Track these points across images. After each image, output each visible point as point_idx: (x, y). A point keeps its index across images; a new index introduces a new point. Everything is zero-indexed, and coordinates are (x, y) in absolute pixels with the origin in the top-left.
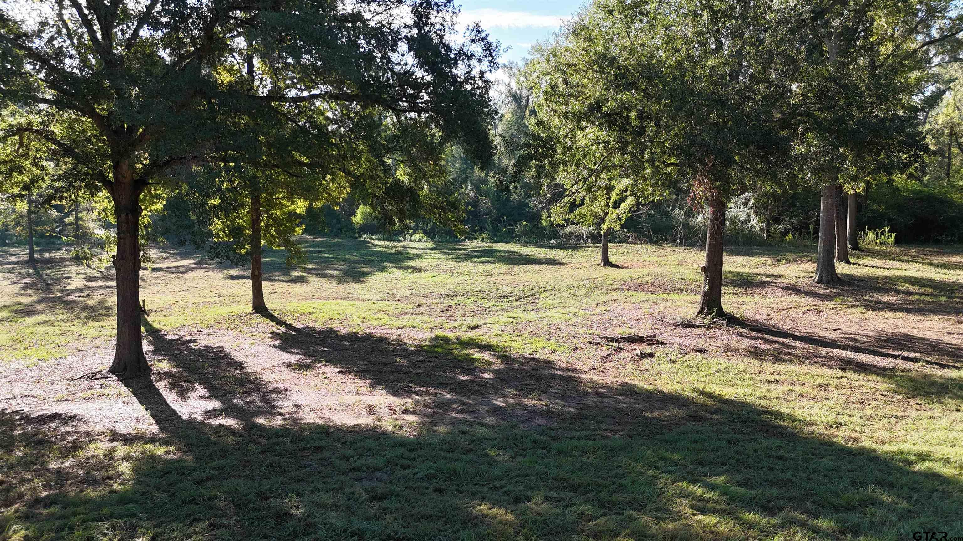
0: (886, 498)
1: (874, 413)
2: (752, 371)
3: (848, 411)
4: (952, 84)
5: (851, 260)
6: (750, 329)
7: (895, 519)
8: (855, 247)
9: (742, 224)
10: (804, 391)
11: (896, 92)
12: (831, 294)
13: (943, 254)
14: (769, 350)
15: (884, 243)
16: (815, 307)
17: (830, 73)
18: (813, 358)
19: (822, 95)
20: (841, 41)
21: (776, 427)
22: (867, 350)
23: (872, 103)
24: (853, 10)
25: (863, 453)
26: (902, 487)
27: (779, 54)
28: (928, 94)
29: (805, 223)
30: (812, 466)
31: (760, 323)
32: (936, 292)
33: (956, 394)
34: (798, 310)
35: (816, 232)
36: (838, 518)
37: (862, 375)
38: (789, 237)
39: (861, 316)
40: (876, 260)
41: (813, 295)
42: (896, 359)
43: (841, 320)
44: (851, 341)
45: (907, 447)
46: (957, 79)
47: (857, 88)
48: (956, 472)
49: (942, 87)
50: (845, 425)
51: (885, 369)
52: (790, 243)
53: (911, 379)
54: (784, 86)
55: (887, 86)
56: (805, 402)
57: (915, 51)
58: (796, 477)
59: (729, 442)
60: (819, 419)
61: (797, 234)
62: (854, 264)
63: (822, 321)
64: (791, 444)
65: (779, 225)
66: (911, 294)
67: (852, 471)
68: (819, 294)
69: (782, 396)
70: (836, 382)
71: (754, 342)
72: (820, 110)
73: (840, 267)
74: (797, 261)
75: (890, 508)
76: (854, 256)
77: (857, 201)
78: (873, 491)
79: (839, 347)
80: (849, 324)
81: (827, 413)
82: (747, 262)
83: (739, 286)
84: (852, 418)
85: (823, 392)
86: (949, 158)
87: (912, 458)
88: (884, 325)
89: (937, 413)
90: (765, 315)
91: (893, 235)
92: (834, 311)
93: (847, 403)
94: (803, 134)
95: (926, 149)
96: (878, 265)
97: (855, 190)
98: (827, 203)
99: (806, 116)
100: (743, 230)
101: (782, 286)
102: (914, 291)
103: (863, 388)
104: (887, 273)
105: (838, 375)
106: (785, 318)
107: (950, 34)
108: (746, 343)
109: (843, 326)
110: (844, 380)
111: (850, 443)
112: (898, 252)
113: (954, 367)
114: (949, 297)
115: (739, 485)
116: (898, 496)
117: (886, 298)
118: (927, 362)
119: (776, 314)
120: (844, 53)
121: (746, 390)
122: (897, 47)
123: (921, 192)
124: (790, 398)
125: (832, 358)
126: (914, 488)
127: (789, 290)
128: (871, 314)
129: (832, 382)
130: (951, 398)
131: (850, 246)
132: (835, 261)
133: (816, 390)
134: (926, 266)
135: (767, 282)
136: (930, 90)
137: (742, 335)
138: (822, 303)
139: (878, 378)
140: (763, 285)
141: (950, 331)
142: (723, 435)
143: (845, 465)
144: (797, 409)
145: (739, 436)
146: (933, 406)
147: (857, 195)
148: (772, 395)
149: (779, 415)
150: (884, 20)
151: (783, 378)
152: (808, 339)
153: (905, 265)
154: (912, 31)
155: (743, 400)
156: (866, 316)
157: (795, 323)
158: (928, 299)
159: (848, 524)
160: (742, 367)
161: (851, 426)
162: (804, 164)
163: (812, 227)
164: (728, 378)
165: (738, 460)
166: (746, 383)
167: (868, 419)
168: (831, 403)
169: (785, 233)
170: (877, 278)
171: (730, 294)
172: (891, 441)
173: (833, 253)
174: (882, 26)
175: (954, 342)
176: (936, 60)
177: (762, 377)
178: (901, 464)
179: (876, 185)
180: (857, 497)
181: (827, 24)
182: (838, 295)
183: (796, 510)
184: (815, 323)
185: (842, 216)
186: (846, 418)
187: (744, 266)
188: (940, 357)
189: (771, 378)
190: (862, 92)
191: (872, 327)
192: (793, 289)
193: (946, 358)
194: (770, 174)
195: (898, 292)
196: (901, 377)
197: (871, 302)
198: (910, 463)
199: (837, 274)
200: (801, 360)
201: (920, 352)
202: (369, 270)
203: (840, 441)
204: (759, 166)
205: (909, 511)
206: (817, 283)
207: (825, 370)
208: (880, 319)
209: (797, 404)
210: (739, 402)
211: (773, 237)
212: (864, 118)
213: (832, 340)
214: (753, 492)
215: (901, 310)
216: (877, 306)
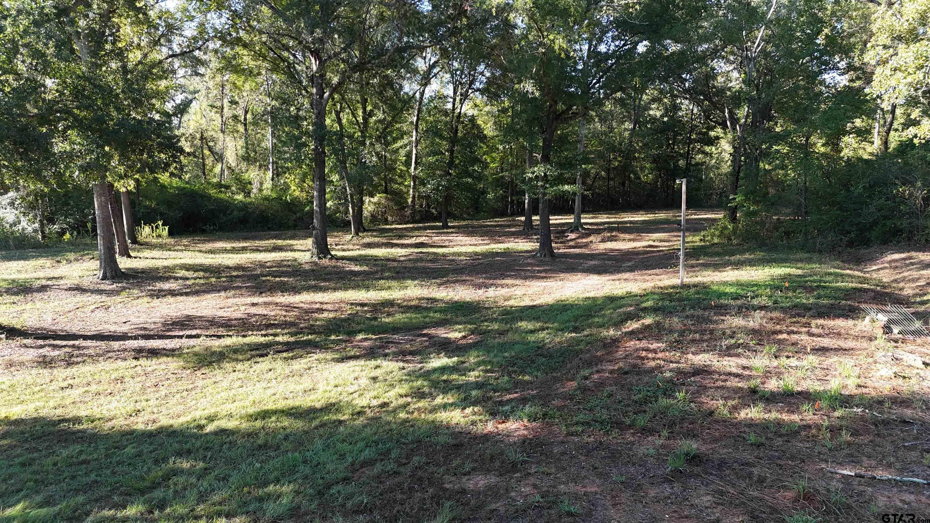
0: (186, 465)
1: (168, 392)
2: (43, 382)
3: (145, 397)
4: (196, 95)
5: (132, 254)
6: (35, 338)
7: (193, 480)
8: (135, 241)
9: (11, 226)
10: (100, 388)
11: (149, 97)
12: (116, 289)
13: (209, 241)
14: (59, 356)
15: (159, 236)
16: (102, 304)
17: (83, 73)
18: (105, 355)
19: (77, 93)
20: (91, 42)
21: (74, 433)
22: (156, 335)
23: (129, 105)
24: (98, 14)
25: (161, 430)
26: (198, 450)
27: (25, 46)
28: (178, 102)
29: (82, 221)
30: (115, 460)
31: (45, 329)
32: (207, 275)
33: (231, 358)
34: (86, 310)
35: (94, 229)
36: (145, 499)
37: (154, 360)
38: (67, 236)
39: (148, 305)
40: (154, 252)
41: (100, 292)
42: (181, 338)
43: (129, 312)
44: (141, 330)
45: (198, 414)
46: (200, 91)
47: (111, 90)
48: (237, 423)
49: (190, 97)
50: (144, 410)
51: (173, 350)
52: (69, 243)
53: (196, 354)
54: (36, 81)
55: (139, 91)
56: (103, 400)
57: (161, 62)
58: (100, 476)
59: (23, 465)
60: (118, 412)
61: (75, 233)
62: (135, 258)
63: (112, 316)
64: (92, 445)
65: (54, 224)
66: (187, 279)
67: (154, 451)
68: (105, 290)
69: (78, 400)
70: (131, 372)
71: (41, 351)
72: (78, 108)
73: (123, 262)
74: (78, 260)
75: (189, 473)
76: (134, 250)
77: (130, 198)
78: (174, 463)
79: (131, 338)
80: (137, 314)
81: (125, 404)
82: (23, 267)
83: (16, 294)
84: (149, 402)
85: (119, 385)
86: (203, 159)
87: (203, 422)
88: (168, 311)
89: (219, 378)
90: (50, 320)
91: (167, 228)
92: (121, 305)
93: (144, 389)
94: (65, 131)
95: (181, 151)
96: (157, 256)
97: (126, 188)
98: (101, 201)
99: (65, 113)
100: (12, 233)
101: (65, 287)
102: (190, 277)
103: (156, 371)
104: (166, 263)
105: (132, 365)
106: (72, 320)
107: (188, 50)
108: (32, 354)
109: (132, 317)
110: (139, 368)
111: (150, 425)
112: (173, 243)
113: (228, 335)
114: (218, 278)
115: (41, 507)
116: (196, 460)
117: (166, 286)
118: (207, 336)
119: (62, 317)
120: (94, 54)
121: (38, 404)
122: (145, 56)
123: (184, 188)
124: (87, 399)
125: (125, 350)
126: (207, 448)
127: (74, 290)
128: (156, 302)
129: (127, 373)
130: (228, 362)
131: (129, 241)
132: (117, 256)
133: (112, 385)
134: (197, 253)
135: (47, 286)
136: (179, 98)
137: (26, 346)
138: (109, 298)
139: (169, 359)
140: (43, 289)
141: (222, 306)
142: (16, 459)
143: (146, 448)
144: (95, 408)
145: (35, 455)
146: (215, 372)
147: (129, 192)
148: (68, 402)
149: (77, 420)
150: (129, 28)
151: (77, 381)
152: (99, 337)
153: (179, 254)
154: (156, 43)
155: (35, 415)
156: (152, 304)
157: (84, 323)
158: (202, 281)
159: (154, 502)
160: (29, 380)
161: (149, 410)
162: (71, 162)
163: (89, 225)
164: (15, 396)
165: (36, 481)
166: (37, 396)
167: (163, 399)
168: (128, 393)
169: (62, 233)
170: (158, 269)
171: (6, 304)
172: (184, 413)
173: (113, 249)
174: (129, 35)
175: (225, 315)
176: (181, 72)
177: (55, 385)
178: (195, 431)
179: (146, 183)
180: (160, 473)
181: (73, 22)
182: (124, 289)
183: (104, 509)
184: (105, 319)
185: (118, 214)
186: (144, 403)
187: (19, 271)
188: (216, 330)
189: (65, 384)
190: (118, 95)
191: (158, 314)
192: (79, 289)
193: (221, 329)
194: (33, 172)
195: (176, 279)
196: (187, 353)
197: (155, 291)
198: (201, 427)
199: (120, 270)
200: (94, 358)
201: (201, 328)
203: (141, 427)
204: (19, 164)
205: (206, 469)
206: (102, 279)
207: (120, 363)
208: (164, 306)
209: (95, 404)
210: (31, 419)
211: (49, 238)
212: (123, 119)
213: (123, 333)
214: (57, 508)
215: (181, 294)
216: (160, 294)
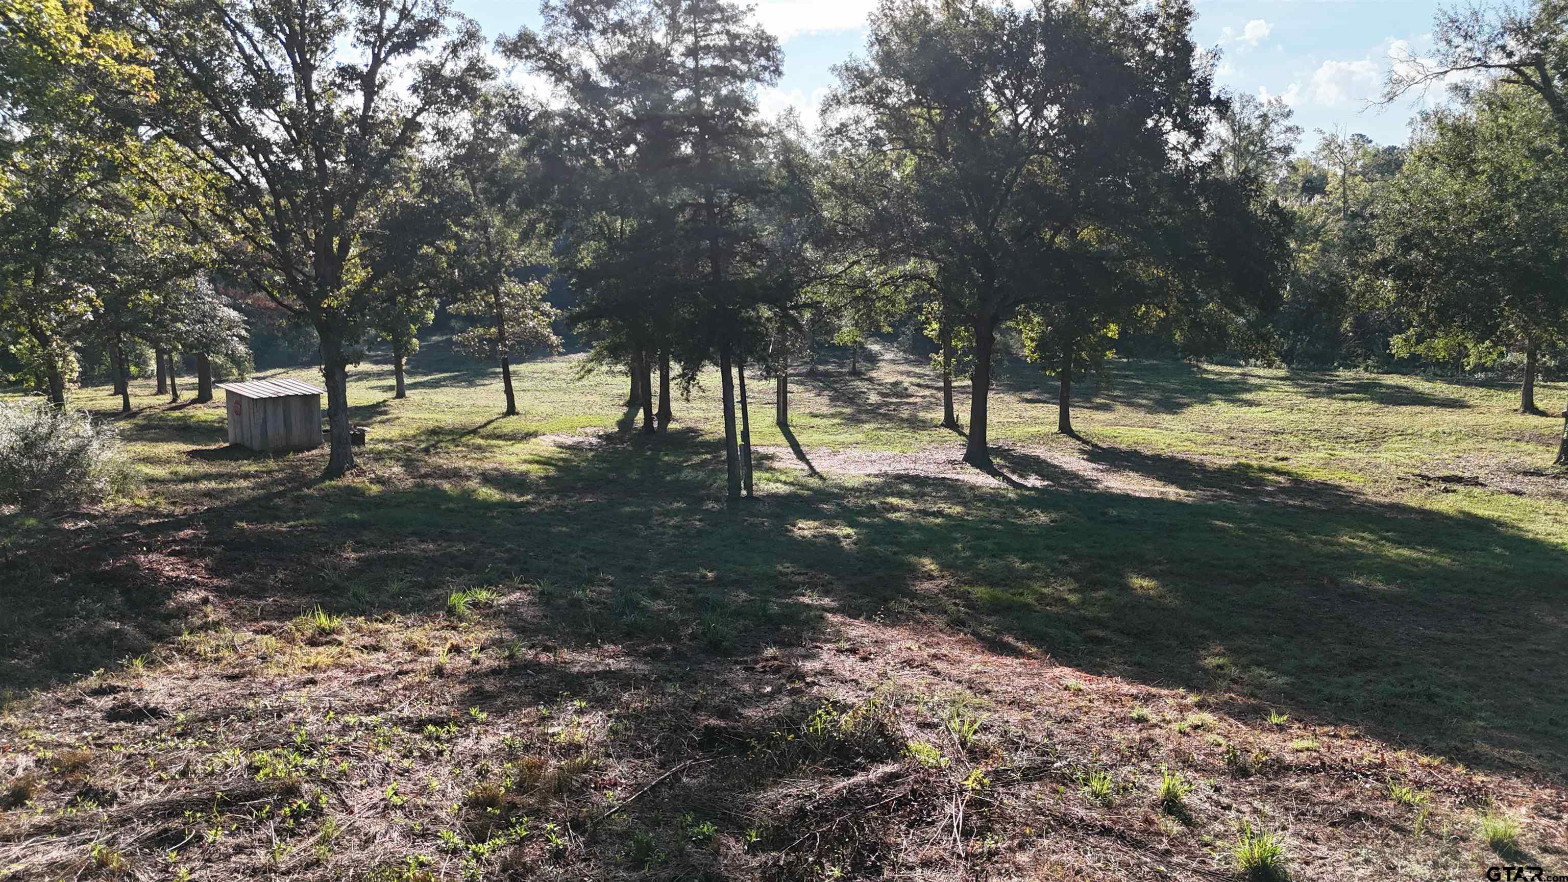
202: (1186, 401)
